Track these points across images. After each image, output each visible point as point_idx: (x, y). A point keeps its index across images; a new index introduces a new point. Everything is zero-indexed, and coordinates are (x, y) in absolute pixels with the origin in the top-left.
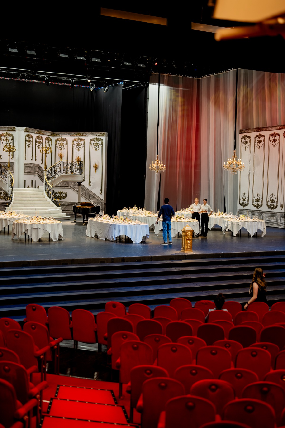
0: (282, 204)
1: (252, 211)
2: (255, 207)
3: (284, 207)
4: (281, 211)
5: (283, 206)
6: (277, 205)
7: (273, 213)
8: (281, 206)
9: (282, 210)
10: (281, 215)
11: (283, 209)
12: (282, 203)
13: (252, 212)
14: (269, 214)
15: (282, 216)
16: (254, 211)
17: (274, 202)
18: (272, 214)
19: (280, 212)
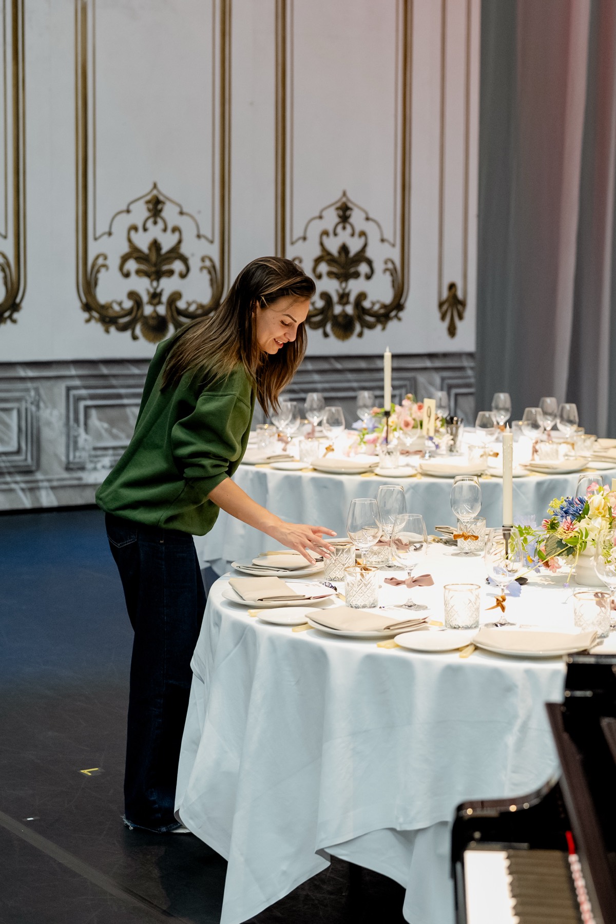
0: (452, 286)
1: (73, 372)
2: (123, 328)
3: (471, 312)
4: (443, 343)
5: (463, 304)
6: (400, 290)
7: (363, 364)
8: (441, 305)
9: (452, 331)
10: (446, 374)
11: (467, 327)
12: (453, 275)
13: (77, 382)
14: (316, 377)
15: (450, 387)
16: (105, 370)
17: (363, 268)
18: (350, 376)
19: (431, 356)
